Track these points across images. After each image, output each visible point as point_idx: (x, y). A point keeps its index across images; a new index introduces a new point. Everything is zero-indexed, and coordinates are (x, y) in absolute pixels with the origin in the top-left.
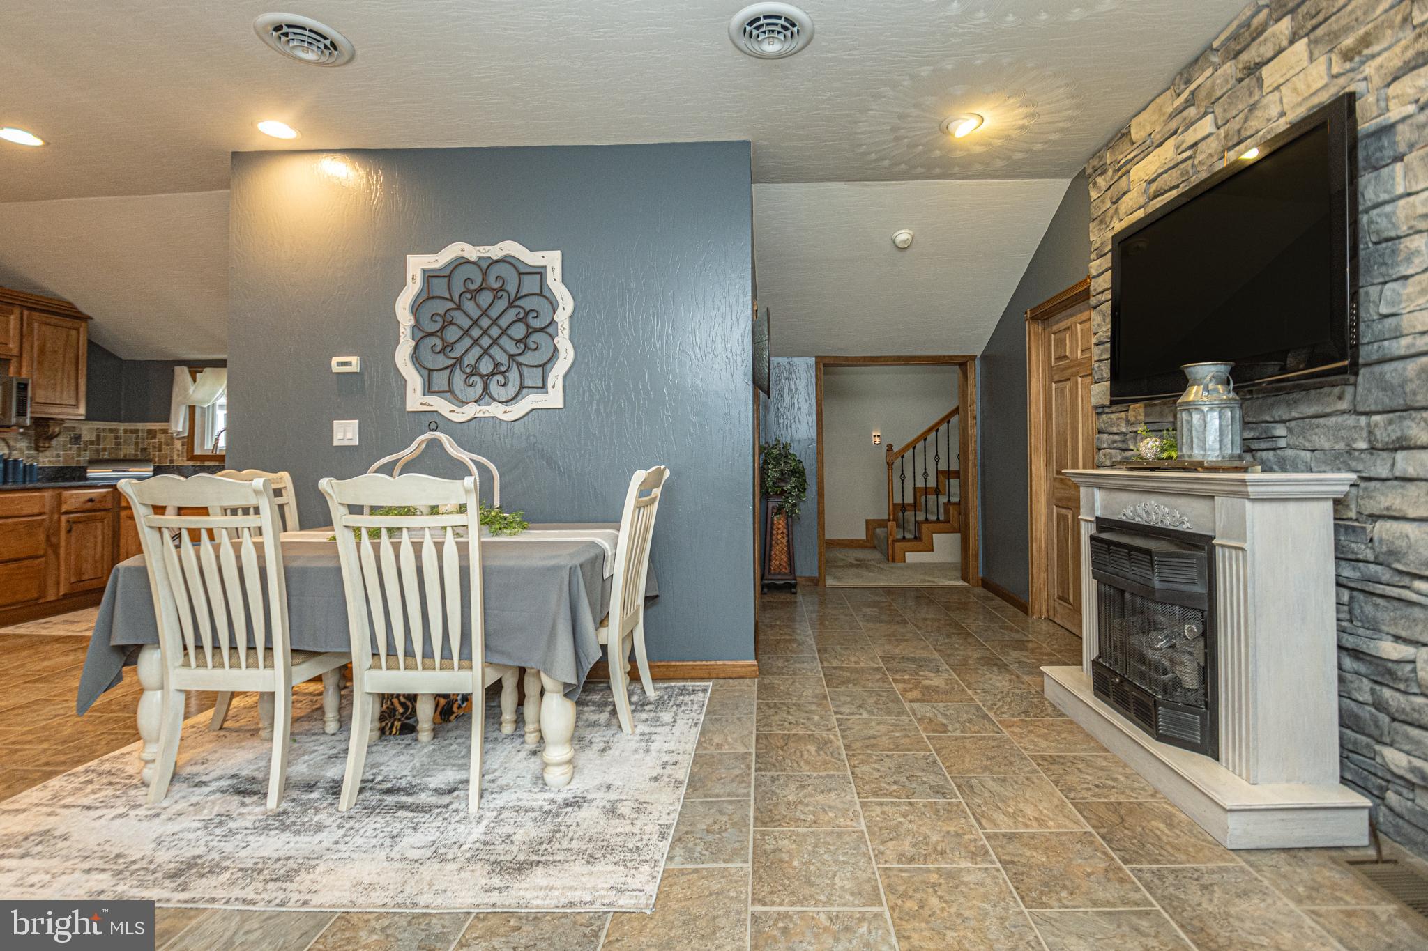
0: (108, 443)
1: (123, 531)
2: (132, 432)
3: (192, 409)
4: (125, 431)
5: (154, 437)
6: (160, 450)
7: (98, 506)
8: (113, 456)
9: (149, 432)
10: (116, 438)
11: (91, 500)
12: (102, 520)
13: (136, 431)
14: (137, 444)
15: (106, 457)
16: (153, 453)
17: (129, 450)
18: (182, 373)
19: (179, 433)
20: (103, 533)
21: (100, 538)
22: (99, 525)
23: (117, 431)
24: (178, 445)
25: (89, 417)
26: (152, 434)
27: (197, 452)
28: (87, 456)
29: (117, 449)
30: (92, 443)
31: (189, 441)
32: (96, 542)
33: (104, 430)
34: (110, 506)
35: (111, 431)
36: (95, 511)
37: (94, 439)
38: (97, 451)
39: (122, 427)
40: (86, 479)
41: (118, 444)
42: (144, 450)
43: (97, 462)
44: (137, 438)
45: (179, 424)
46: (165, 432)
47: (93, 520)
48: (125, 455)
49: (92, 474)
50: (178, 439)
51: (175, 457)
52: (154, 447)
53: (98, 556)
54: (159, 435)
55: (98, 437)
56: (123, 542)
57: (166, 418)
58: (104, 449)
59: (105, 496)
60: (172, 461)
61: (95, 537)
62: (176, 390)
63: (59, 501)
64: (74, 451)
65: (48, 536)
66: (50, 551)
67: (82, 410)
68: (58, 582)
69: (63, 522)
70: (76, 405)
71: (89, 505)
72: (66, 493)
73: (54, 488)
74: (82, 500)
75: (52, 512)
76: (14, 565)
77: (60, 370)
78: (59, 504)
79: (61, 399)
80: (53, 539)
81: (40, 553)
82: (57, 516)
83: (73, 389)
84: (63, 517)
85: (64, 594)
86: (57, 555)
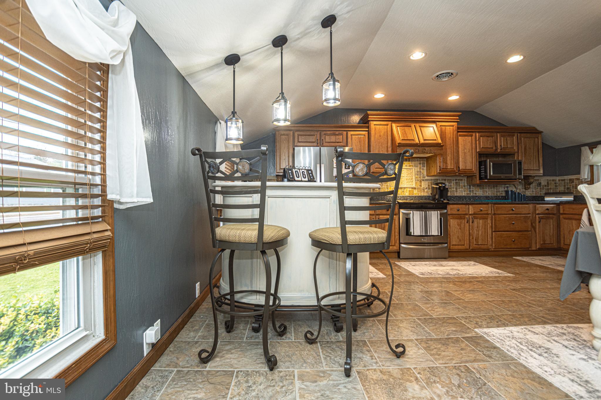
0: (552, 186)
1: (562, 224)
2: (562, 180)
3: (592, 167)
4: (559, 180)
5: (573, 182)
6: (576, 188)
7: (550, 212)
8: (554, 192)
9: (570, 180)
10: (555, 183)
11: (548, 209)
12: (552, 218)
13: (564, 180)
15: (552, 192)
16: (573, 190)
17: (561, 189)
18: (585, 150)
19: (586, 179)
20: (553, 224)
21: (552, 226)
22: (551, 221)
23: (555, 180)
25: (544, 175)
28: (544, 191)
29: (556, 188)
30: (545, 186)
31: (591, 183)
32: (550, 228)
33: (550, 180)
34: (555, 212)
35: (553, 180)
36: (549, 214)
37: (546, 184)
38: (548, 189)
39: (557, 178)
40: (544, 201)
41: (556, 186)
42: (568, 188)
43: (548, 194)
44: (565, 183)
45: (585, 174)
46: (578, 179)
47: (548, 218)
48: (560, 191)
49: (547, 199)
50: (585, 182)
52: (573, 187)
53: (551, 234)
54: (575, 181)
55: (548, 183)
56: (561, 229)
58: (551, 189)
59: (553, 208)
61: (550, 226)
62: (583, 159)
63: (535, 209)
64: (539, 190)
65: (532, 224)
66: (533, 229)
67: (541, 172)
68: (536, 243)
69: (537, 218)
70: (539, 170)
71: (547, 211)
72: (538, 206)
73: (533, 203)
74: (544, 209)
75: (533, 213)
76: (520, 233)
77: (532, 155)
78: (535, 210)
79: (533, 168)
80: (534, 224)
81: (529, 229)
82: (534, 215)
83: (537, 163)
84: (537, 216)
85: (539, 248)
86: (535, 231)
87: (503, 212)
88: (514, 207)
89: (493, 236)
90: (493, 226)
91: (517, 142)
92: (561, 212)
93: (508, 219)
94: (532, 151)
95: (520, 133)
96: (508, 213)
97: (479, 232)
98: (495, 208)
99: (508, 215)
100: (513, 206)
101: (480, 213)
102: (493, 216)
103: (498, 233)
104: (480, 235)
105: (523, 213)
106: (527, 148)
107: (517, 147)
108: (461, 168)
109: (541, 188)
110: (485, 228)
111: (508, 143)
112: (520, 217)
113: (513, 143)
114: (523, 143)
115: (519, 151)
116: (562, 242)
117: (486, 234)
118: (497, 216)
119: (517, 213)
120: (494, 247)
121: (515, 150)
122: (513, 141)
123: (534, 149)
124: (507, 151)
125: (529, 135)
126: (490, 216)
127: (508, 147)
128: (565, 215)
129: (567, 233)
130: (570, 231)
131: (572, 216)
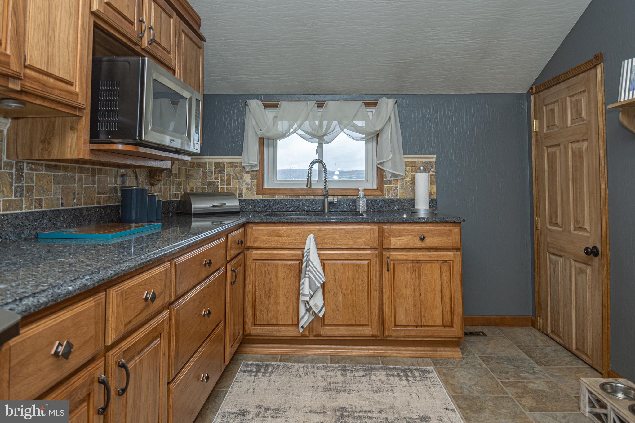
1: (250, 275)
3: (262, 141)
5: (223, 171)
6: (229, 184)
9: (217, 165)
14: (204, 177)
19: (253, 166)
24: (247, 178)
26: (220, 167)
27: (265, 186)
31: (259, 174)
32: (239, 291)
37: (177, 172)
42: (210, 183)
43: (192, 196)
44: (204, 172)
45: (254, 156)
46: (233, 165)
48: (192, 189)
50: (247, 172)
51: (245, 190)
52: (222, 180)
54: (227, 169)
56: (249, 287)
57: (238, 151)
60: (241, 195)
69: (229, 274)
84: (229, 266)
87: (192, 282)
88: (207, 254)
92: (250, 244)
96: (199, 279)
98: (178, 272)
112: (214, 283)
116: (249, 319)
128: (259, 252)
129: (263, 295)
130: (270, 290)
131: (275, 252)
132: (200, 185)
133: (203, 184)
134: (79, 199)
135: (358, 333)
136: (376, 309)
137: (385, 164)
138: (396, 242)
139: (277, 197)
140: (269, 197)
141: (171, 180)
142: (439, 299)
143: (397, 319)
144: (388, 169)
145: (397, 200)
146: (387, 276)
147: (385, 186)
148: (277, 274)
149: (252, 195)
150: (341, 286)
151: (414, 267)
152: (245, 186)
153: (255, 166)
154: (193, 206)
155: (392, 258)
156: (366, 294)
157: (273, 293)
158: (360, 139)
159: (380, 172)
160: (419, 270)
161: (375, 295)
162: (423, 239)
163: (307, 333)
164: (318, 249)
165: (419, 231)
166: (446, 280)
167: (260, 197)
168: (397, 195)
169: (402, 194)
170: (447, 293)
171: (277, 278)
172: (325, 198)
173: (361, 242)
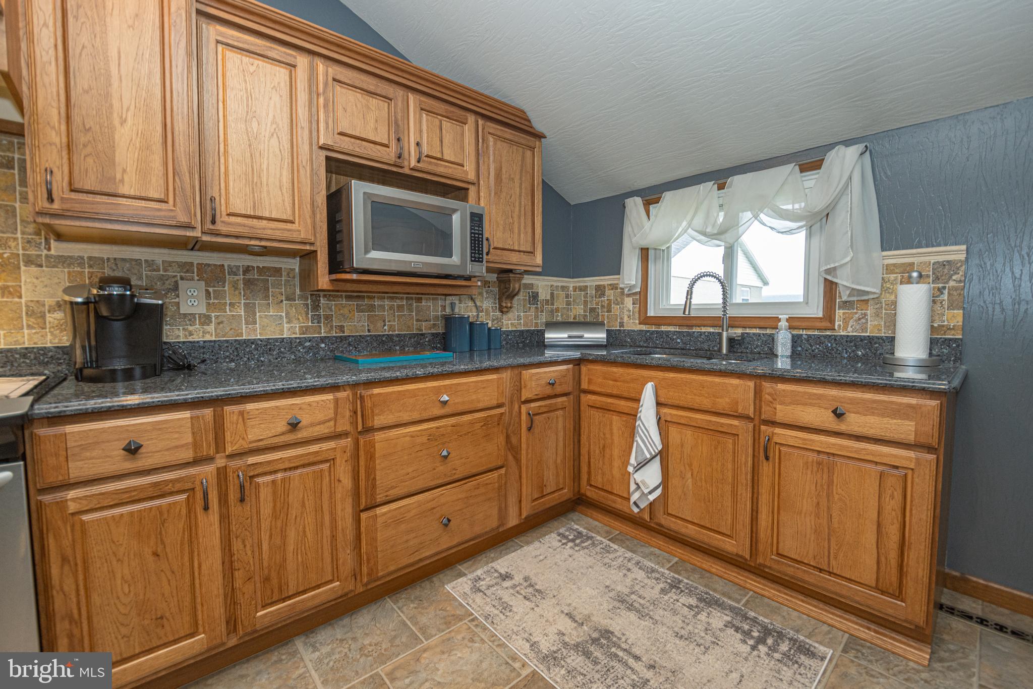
0: (561, 301)
1: (584, 424)
2: (581, 289)
3: (645, 253)
4: (575, 289)
5: (603, 294)
6: (609, 311)
7: (559, 389)
9: (598, 288)
10: (567, 296)
11: (552, 383)
12: (563, 408)
13: (585, 288)
14: (586, 302)
15: (561, 318)
16: (603, 316)
17: (578, 311)
18: (635, 205)
19: (631, 287)
20: (564, 428)
21: (561, 434)
22: (561, 416)
23: (568, 288)
24: (629, 302)
25: (546, 270)
26: (600, 290)
27: (651, 313)
28: (543, 318)
29: (568, 310)
30: (548, 301)
31: (642, 297)
32: (557, 439)
33: (557, 288)
34: (570, 389)
35: (563, 288)
36: (556, 396)
37: (549, 297)
39: (571, 283)
40: (545, 350)
41: (568, 304)
42: (592, 310)
43: (553, 325)
44: (585, 297)
45: (630, 274)
46: (614, 287)
47: (552, 410)
48: (575, 317)
50: (629, 295)
51: (626, 319)
52: (603, 306)
53: (559, 461)
54: (607, 292)
55: (552, 295)
56: (584, 438)
57: (616, 268)
59: (565, 376)
60: (621, 324)
61: (557, 431)
62: (627, 229)
63: (519, 387)
64: (532, 313)
65: (508, 437)
66: (510, 458)
67: (539, 260)
68: (520, 501)
69: (524, 417)
70: (532, 253)
71: (549, 391)
72: (527, 374)
73: (512, 367)
74: (543, 382)
75: (512, 402)
76: (472, 483)
77: (517, 204)
78: (520, 390)
79: (519, 244)
80: (514, 440)
81: (500, 463)
82: (516, 407)
83: (530, 230)
84: (524, 408)
85: (526, 518)
86: (518, 461)
87: (406, 417)
88: (447, 390)
89: (363, 529)
90: (362, 484)
91: (473, 147)
92: (584, 386)
93: (424, 439)
94: (518, 190)
95: (484, 116)
96: (426, 415)
97: (284, 537)
98: (368, 404)
99: (425, 426)
100: (447, 382)
101: (290, 438)
102: (362, 442)
103: (384, 509)
104: (291, 548)
105: (481, 405)
106: (504, 177)
107: (473, 166)
108: (222, 209)
109: (537, 308)
110: (318, 509)
111: (445, 141)
112: (472, 423)
113: (462, 148)
114: (492, 158)
115: (481, 182)
116: (584, 477)
117: (327, 532)
118: (379, 436)
119: (461, 408)
120: (365, 580)
121: (466, 173)
122: (462, 141)
123: (521, 184)
124: (441, 170)
125: (508, 133)
126: (347, 442)
127: (446, 157)
128: (593, 397)
129: (597, 452)
130: (604, 447)
131: (610, 400)
132: (582, 312)
133: (585, 311)
134: (390, 326)
135: (715, 543)
136: (745, 517)
137: (839, 272)
138: (783, 412)
139: (663, 328)
140: (654, 328)
141: (536, 308)
142: (870, 538)
143: (781, 545)
144: (843, 280)
145: (862, 339)
146: (766, 469)
147: (839, 313)
148: (611, 429)
149: (633, 325)
150: (690, 465)
151: (819, 463)
152: (626, 313)
153: (634, 286)
154: (547, 336)
155: (776, 439)
156: (728, 488)
157: (607, 451)
158: (790, 232)
159: (830, 288)
160: (831, 471)
161: (745, 494)
162: (838, 414)
163: (647, 517)
164: (659, 404)
165: (835, 399)
166: (892, 505)
167: (644, 328)
168: (864, 329)
169: (873, 327)
170: (893, 532)
171: (612, 434)
172: (723, 330)
173: (723, 403)
